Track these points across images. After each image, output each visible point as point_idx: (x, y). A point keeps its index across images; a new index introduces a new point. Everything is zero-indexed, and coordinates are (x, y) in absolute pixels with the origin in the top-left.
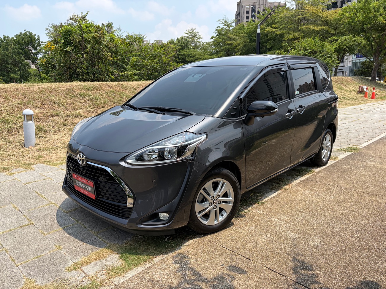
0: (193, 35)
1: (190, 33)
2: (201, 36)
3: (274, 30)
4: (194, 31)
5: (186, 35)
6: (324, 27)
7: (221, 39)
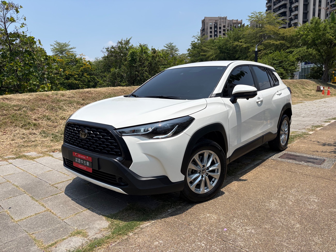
0: (172, 48)
1: (169, 46)
2: (178, 49)
3: (241, 44)
4: (172, 45)
5: (165, 48)
6: (281, 42)
7: (196, 51)
